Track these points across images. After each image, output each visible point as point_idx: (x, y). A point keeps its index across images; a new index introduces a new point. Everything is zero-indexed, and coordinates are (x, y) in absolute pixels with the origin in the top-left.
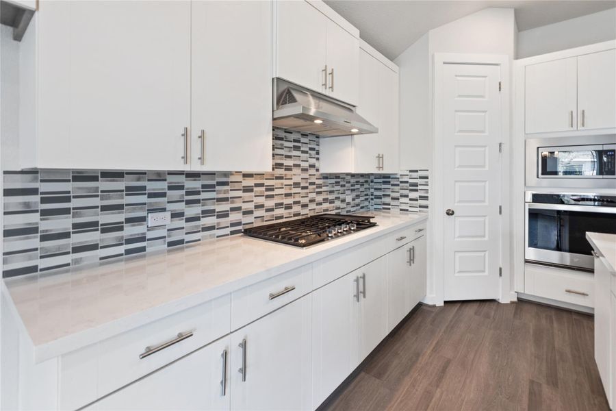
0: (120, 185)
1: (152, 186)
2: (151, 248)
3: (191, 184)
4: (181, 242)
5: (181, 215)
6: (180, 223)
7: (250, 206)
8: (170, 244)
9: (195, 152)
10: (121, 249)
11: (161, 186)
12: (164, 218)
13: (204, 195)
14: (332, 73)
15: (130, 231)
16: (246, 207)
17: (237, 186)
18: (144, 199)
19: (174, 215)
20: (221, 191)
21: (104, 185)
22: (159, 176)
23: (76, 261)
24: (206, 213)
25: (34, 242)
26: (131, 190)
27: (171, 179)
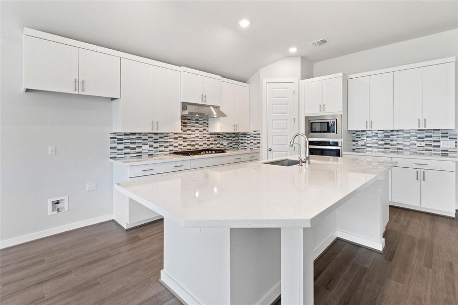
0: (135, 136)
1: (144, 137)
2: (144, 156)
3: (155, 137)
4: (152, 155)
5: (152, 146)
6: (152, 149)
7: (177, 145)
8: (149, 155)
9: (155, 127)
10: (135, 155)
11: (146, 137)
12: (147, 147)
13: (159, 140)
14: (205, 96)
15: (138, 150)
16: (175, 145)
17: (171, 137)
18: (141, 141)
19: (150, 146)
20: (166, 139)
21: (131, 136)
22: (146, 134)
23: (125, 157)
24: (160, 146)
25: (115, 151)
26: (138, 138)
27: (149, 135)
